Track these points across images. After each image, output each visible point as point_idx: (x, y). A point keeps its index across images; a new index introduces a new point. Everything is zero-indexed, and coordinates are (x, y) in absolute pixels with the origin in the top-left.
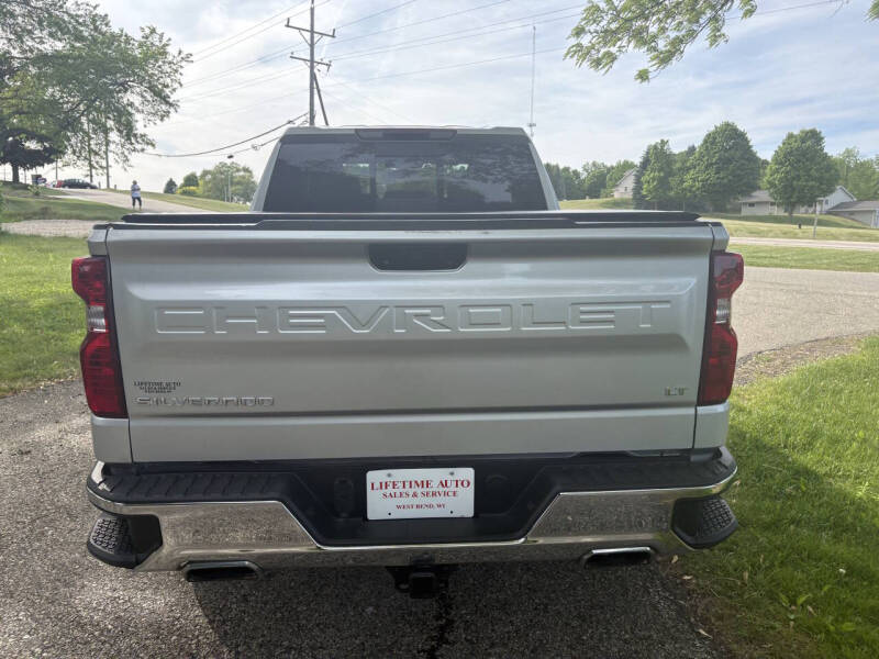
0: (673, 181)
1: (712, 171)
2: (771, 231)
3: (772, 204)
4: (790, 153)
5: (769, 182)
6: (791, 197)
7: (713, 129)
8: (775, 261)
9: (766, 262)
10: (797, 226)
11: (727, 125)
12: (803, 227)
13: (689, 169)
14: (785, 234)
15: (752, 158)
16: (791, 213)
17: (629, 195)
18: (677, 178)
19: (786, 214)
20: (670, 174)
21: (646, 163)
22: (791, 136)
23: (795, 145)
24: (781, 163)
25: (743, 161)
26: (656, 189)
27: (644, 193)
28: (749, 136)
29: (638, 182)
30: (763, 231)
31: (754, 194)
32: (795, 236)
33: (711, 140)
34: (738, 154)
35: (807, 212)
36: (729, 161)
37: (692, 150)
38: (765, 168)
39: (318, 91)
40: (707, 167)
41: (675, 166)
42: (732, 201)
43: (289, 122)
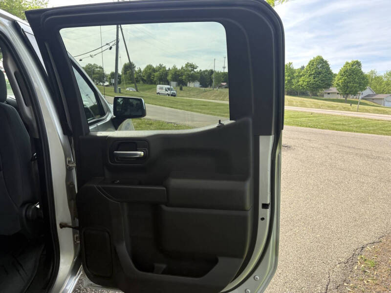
0: (294, 81)
1: (312, 77)
2: (337, 107)
3: (338, 94)
4: (347, 71)
5: (337, 84)
6: (346, 91)
7: (312, 59)
8: (345, 127)
9: (341, 127)
10: (350, 105)
11: (319, 57)
12: (352, 105)
13: (301, 76)
14: (345, 109)
15: (331, 73)
16: (346, 98)
18: (296, 80)
19: (344, 99)
20: (293, 78)
23: (348, 67)
24: (342, 75)
25: (325, 74)
28: (329, 63)
30: (334, 107)
31: (331, 88)
32: (349, 110)
33: (311, 64)
34: (324, 71)
35: (353, 98)
36: (320, 73)
37: (303, 68)
38: (335, 77)
39: (121, 29)
40: (309, 76)
41: (295, 75)
42: (320, 91)
43: (107, 44)
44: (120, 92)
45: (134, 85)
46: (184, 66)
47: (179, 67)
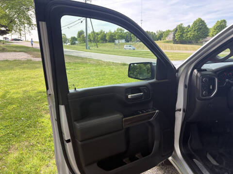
1: (196, 32)
4: (218, 27)
11: (199, 19)
17: (171, 39)
18: (185, 34)
21: (176, 30)
22: (218, 22)
23: (219, 24)
24: (215, 29)
26: (179, 37)
29: (174, 35)
31: (207, 38)
37: (189, 26)
44: (89, 49)
45: (96, 44)
46: (116, 30)
47: (113, 31)
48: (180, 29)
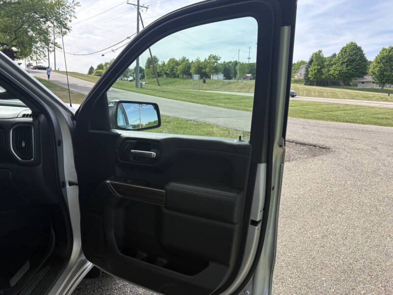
0: (324, 71)
1: (345, 65)
2: (374, 97)
3: (373, 83)
4: (383, 58)
5: (372, 72)
6: (383, 79)
7: (345, 45)
8: (389, 121)
9: (384, 122)
10: (387, 94)
11: (352, 43)
12: (390, 95)
13: (332, 65)
14: (382, 99)
15: (365, 60)
16: (382, 88)
17: (302, 78)
18: (326, 69)
19: (380, 88)
20: (323, 67)
21: (311, 61)
22: (384, 49)
23: (385, 54)
24: (379, 63)
25: (361, 62)
26: (315, 74)
27: (309, 76)
28: (363, 49)
29: (307, 71)
30: (370, 97)
31: (365, 77)
32: (387, 100)
33: (344, 51)
34: (358, 58)
35: (390, 87)
36: (353, 61)
37: (334, 55)
38: (369, 65)
39: (142, 21)
40: (342, 64)
41: (326, 63)
42: (353, 80)
43: (128, 38)
44: (141, 87)
45: (156, 79)
46: (207, 58)
47: (202, 60)
48: (317, 60)
